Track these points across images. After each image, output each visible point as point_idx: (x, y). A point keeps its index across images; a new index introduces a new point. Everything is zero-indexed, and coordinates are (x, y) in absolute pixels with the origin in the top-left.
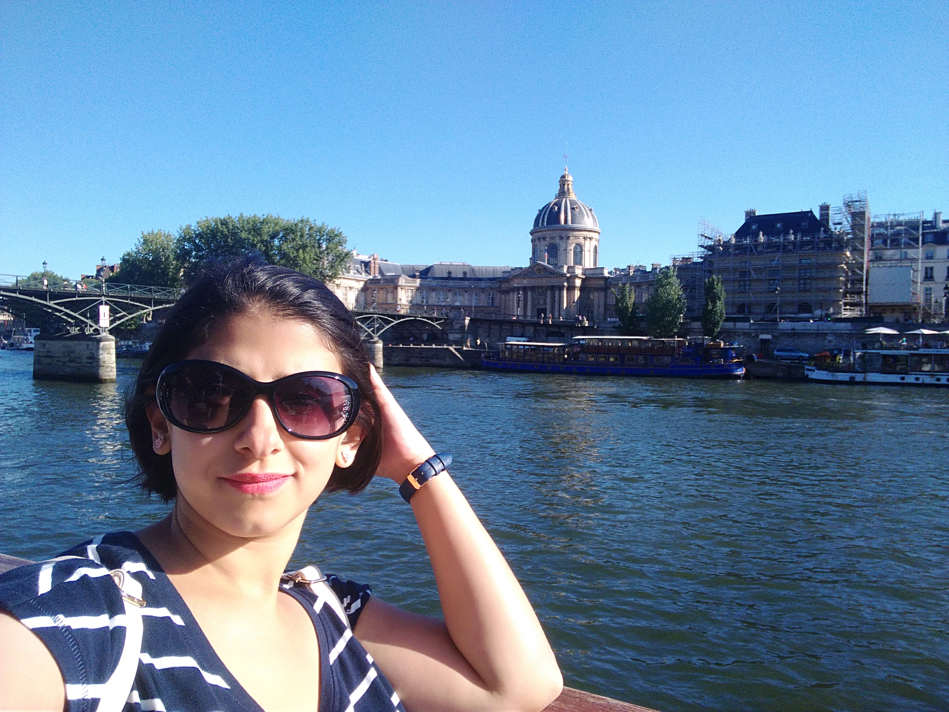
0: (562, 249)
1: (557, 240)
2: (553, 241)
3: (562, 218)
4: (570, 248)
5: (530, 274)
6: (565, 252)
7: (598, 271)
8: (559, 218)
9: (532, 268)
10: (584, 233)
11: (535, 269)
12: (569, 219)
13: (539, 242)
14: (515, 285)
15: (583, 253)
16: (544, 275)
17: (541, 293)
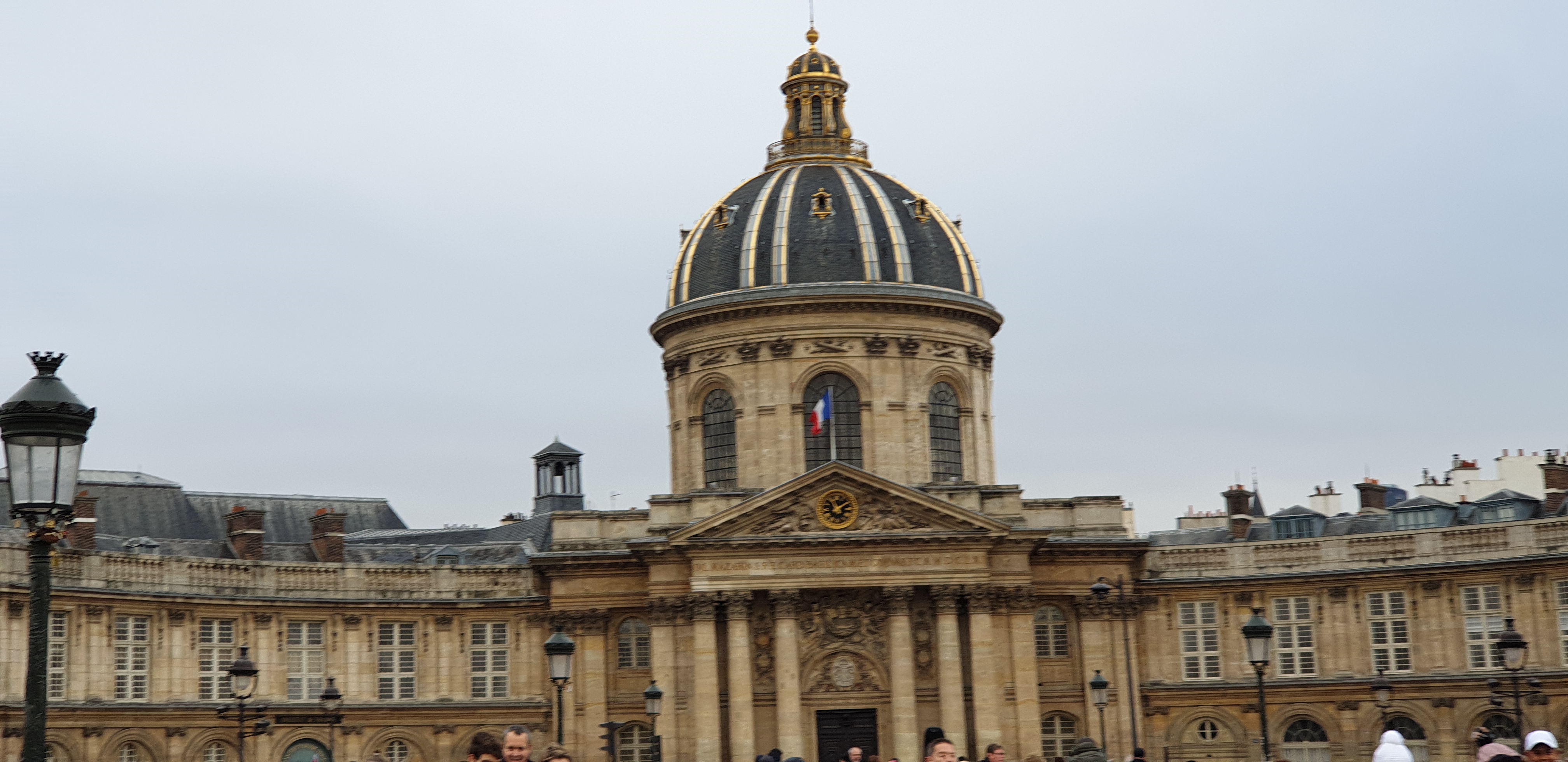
0: (880, 403)
1: (855, 361)
2: (832, 362)
3: (870, 253)
4: (918, 398)
5: (786, 523)
6: (898, 416)
7: (1085, 517)
8: (855, 250)
9: (796, 496)
10: (968, 331)
11: (815, 502)
12: (901, 255)
13: (749, 366)
14: (700, 585)
15: (966, 427)
16: (868, 529)
17: (843, 628)
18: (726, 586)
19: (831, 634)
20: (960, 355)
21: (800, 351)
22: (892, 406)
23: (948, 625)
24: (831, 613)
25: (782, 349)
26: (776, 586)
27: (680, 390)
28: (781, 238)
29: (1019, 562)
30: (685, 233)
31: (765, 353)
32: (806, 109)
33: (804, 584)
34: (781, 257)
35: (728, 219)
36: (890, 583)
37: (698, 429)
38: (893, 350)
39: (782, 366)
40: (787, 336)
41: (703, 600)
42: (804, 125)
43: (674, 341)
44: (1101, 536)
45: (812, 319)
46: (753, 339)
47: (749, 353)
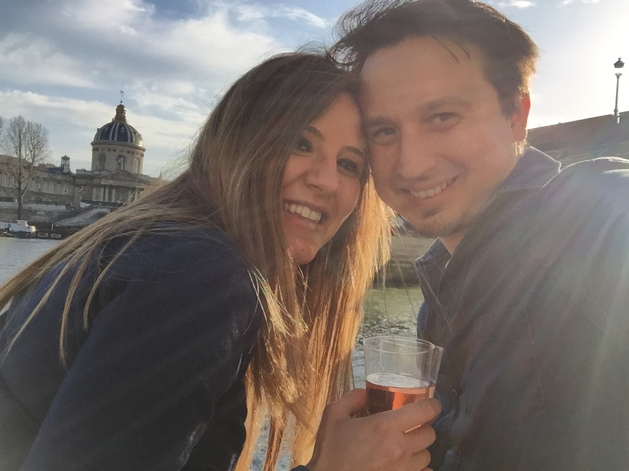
1: (125, 154)
2: (122, 153)
3: (129, 139)
5: (116, 176)
8: (127, 137)
9: (117, 173)
10: (141, 151)
11: (120, 174)
12: (134, 140)
13: (109, 152)
16: (127, 179)
17: (122, 191)
18: (106, 184)
20: (140, 155)
21: (117, 151)
22: (130, 161)
24: (120, 189)
25: (115, 150)
26: (113, 184)
31: (112, 151)
33: (117, 185)
34: (116, 137)
35: (106, 128)
36: (129, 186)
37: (98, 159)
38: (131, 153)
39: (114, 153)
41: (102, 185)
42: (119, 116)
43: (94, 146)
45: (120, 147)
46: (110, 148)
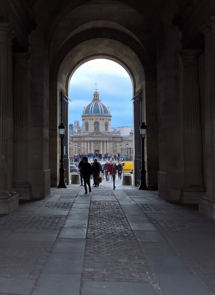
0: (101, 124)
1: (99, 121)
2: (97, 121)
3: (100, 111)
4: (104, 124)
5: (92, 135)
6: (102, 125)
7: (118, 134)
8: (99, 111)
9: (93, 133)
10: (109, 118)
11: (95, 133)
12: (103, 112)
13: (90, 121)
14: (85, 140)
15: (108, 126)
16: (99, 136)
17: (97, 143)
18: (88, 140)
19: (96, 144)
20: (108, 120)
21: (94, 120)
22: (102, 124)
23: (105, 143)
24: (96, 142)
25: (93, 119)
26: (91, 140)
27: (84, 122)
28: (93, 110)
29: (111, 138)
30: (84, 108)
32: (95, 97)
33: (94, 140)
34: (93, 111)
35: (88, 108)
36: (101, 140)
37: (85, 125)
38: (102, 120)
39: (92, 121)
40: (93, 118)
41: (86, 141)
42: (95, 98)
43: (83, 117)
44: (119, 136)
45: (95, 117)
46: (90, 118)
47: (90, 119)
